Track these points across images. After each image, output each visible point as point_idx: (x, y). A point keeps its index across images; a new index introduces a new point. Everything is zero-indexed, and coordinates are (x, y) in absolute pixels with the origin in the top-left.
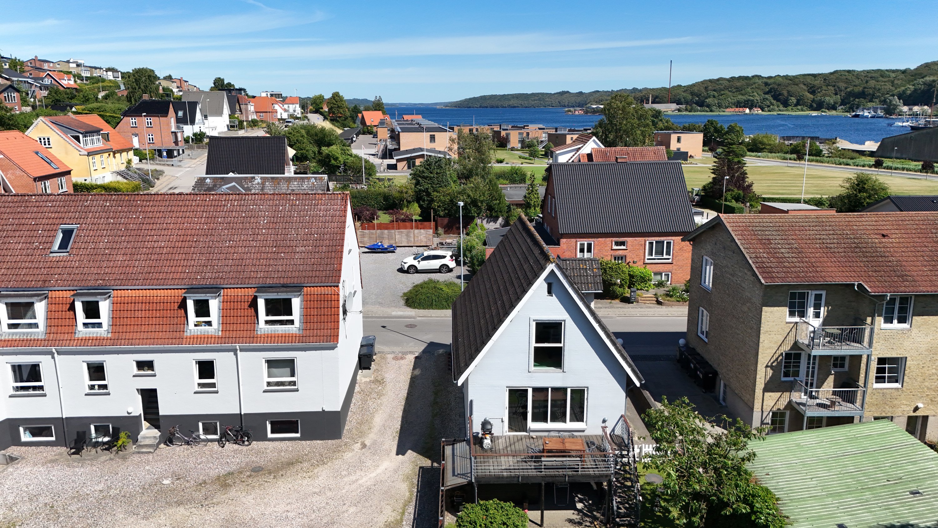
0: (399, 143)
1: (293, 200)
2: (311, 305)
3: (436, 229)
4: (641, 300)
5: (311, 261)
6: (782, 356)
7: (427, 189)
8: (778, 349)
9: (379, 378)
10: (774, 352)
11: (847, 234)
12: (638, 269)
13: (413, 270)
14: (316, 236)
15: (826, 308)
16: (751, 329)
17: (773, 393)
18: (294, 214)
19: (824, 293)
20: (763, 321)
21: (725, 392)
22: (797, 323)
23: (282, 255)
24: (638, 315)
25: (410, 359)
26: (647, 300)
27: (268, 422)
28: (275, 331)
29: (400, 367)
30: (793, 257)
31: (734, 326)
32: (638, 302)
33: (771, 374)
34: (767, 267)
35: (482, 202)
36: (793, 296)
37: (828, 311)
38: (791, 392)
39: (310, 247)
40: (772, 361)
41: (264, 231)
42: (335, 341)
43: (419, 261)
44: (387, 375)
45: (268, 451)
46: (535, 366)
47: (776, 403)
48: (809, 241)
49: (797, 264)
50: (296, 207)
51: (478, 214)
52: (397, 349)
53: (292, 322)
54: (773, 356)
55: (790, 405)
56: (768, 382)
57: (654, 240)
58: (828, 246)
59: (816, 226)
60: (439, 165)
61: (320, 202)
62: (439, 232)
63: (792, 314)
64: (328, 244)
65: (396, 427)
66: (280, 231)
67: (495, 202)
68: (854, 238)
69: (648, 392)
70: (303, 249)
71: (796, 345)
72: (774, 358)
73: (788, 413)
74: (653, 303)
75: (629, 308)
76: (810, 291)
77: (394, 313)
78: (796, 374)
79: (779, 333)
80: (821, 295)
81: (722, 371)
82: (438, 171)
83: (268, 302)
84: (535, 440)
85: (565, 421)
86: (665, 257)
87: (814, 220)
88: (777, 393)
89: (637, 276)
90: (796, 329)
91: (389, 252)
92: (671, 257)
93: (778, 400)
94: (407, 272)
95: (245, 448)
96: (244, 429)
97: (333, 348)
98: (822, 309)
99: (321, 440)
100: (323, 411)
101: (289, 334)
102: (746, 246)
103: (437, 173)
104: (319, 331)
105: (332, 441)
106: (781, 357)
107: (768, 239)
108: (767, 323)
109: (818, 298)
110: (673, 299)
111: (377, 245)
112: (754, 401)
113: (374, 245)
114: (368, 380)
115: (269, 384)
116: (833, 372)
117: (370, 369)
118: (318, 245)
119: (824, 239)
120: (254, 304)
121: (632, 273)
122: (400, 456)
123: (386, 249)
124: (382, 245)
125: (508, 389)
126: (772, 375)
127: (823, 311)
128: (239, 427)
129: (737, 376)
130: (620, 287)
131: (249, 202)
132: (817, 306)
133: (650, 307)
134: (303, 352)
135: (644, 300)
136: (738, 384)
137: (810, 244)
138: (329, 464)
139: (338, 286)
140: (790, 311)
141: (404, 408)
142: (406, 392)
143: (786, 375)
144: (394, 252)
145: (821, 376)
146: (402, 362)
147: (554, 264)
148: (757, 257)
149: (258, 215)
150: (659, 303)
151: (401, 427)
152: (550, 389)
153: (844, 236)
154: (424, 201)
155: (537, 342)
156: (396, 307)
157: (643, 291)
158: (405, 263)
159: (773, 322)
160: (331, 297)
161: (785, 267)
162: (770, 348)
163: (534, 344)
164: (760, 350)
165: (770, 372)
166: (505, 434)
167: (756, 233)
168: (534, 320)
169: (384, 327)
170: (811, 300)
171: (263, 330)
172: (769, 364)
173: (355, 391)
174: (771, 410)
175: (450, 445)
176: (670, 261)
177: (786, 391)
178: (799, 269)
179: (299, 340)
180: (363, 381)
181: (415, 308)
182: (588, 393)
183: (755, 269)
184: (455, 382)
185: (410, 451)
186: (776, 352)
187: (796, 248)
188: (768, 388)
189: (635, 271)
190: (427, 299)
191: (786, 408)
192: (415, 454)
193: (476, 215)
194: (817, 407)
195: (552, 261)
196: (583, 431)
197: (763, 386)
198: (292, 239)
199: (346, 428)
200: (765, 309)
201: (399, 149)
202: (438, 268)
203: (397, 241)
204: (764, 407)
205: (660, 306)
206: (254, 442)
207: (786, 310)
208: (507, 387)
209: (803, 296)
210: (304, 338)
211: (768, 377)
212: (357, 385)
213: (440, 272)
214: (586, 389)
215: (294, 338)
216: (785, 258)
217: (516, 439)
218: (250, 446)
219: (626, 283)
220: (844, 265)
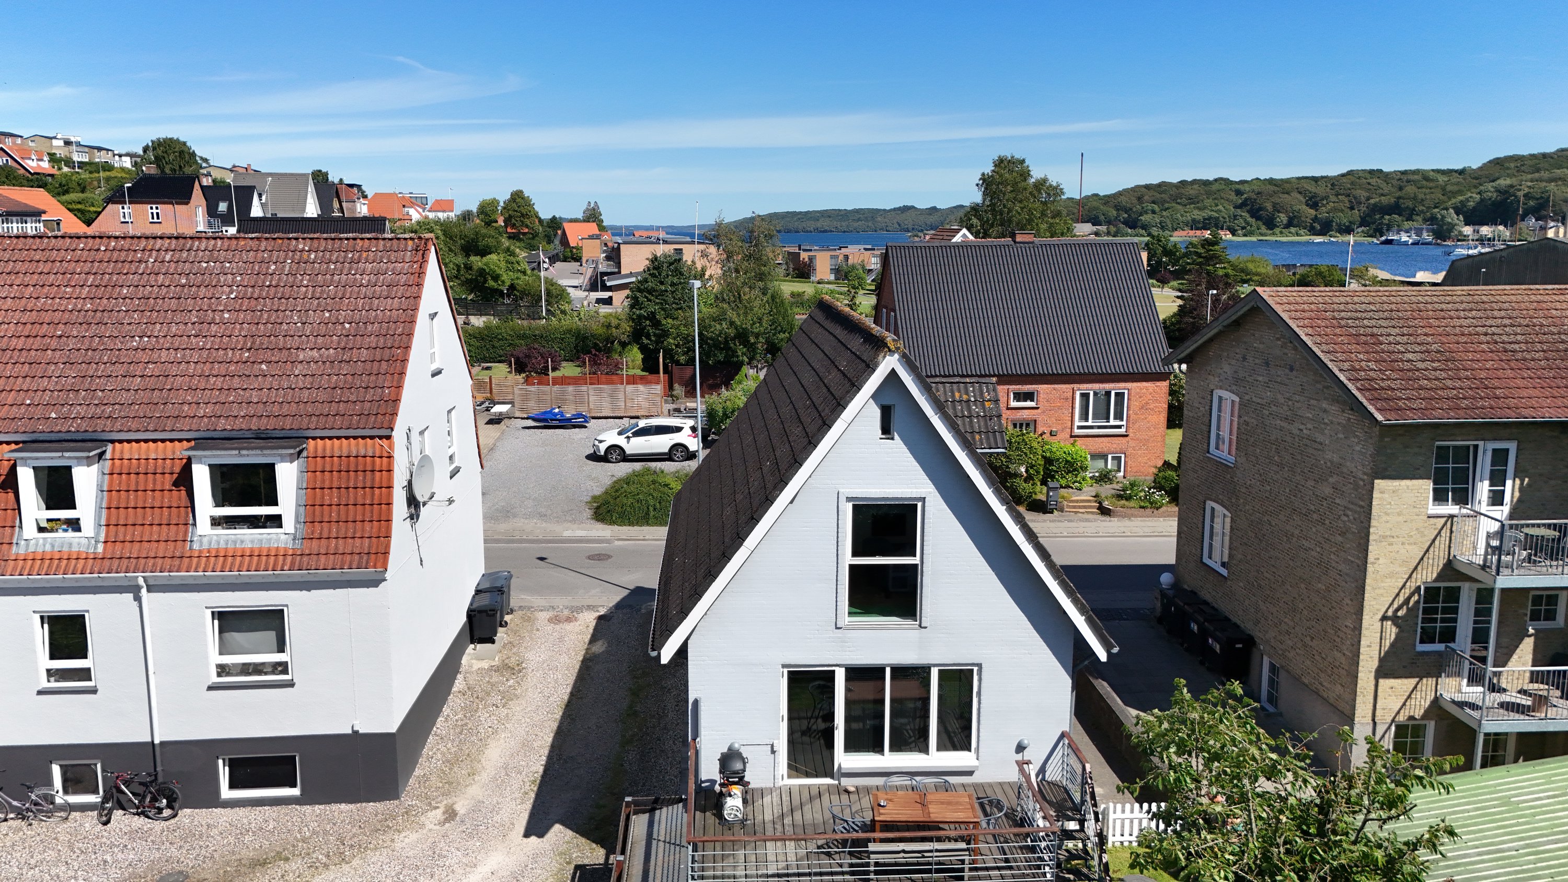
0: (620, 263)
1: (302, 251)
2: (323, 481)
3: (671, 388)
4: (1069, 507)
5: (329, 381)
6: (1419, 595)
7: (653, 314)
8: (1410, 576)
9: (513, 662)
10: (1400, 585)
11: (1542, 325)
12: (1060, 446)
13: (615, 454)
14: (347, 326)
15: (1518, 481)
16: (1342, 534)
17: (1399, 681)
18: (302, 281)
19: (1512, 446)
20: (1375, 511)
21: (1272, 682)
22: (1452, 517)
23: (264, 367)
24: (1065, 534)
25: (589, 620)
26: (1080, 507)
27: (220, 762)
28: (235, 542)
29: (561, 639)
30: (1435, 370)
31: (1297, 532)
32: (1062, 510)
33: (1393, 636)
34: (1382, 389)
35: (757, 336)
36: (1442, 454)
37: (1521, 489)
38: (1438, 676)
39: (331, 351)
40: (1395, 605)
41: (226, 316)
42: (379, 564)
43: (628, 438)
44: (530, 655)
45: (214, 832)
46: (850, 614)
47: (1404, 704)
48: (1464, 339)
49: (1449, 383)
50: (309, 266)
51: (751, 359)
52: (561, 602)
53: (276, 521)
54: (1398, 595)
55: (1436, 708)
56: (1387, 653)
57: (1091, 388)
58: (1508, 347)
59: (1471, 310)
61: (365, 255)
62: (675, 393)
63: (1440, 497)
64: (374, 345)
65: (534, 769)
66: (265, 316)
67: (782, 336)
68: (1559, 333)
69: (1105, 684)
70: (315, 353)
71: (1450, 569)
72: (1401, 599)
73: (1431, 726)
74: (1092, 513)
75: (1045, 521)
76: (1481, 443)
77: (567, 534)
78: (1449, 635)
79: (1412, 540)
80: (1507, 450)
81: (1265, 635)
82: (675, 280)
83: (220, 474)
84: (854, 797)
85: (925, 750)
86: (1113, 422)
87: (1462, 298)
88: (1405, 681)
89: (1058, 460)
90: (1451, 532)
91: (575, 427)
92: (1124, 423)
93: (1409, 697)
94: (604, 459)
95: (158, 825)
96: (160, 780)
97: (375, 583)
98: (1509, 483)
99: (351, 803)
100: (355, 733)
101: (269, 549)
102: (1324, 347)
103: (673, 284)
104: (341, 541)
105: (378, 804)
106: (1416, 597)
107: (1372, 335)
108: (1385, 518)
109: (1500, 457)
110: (1132, 504)
111: (550, 412)
112: (1354, 700)
113: (545, 413)
114: (485, 664)
115: (223, 670)
116: (1531, 631)
117: (493, 642)
118: (351, 346)
119: (1494, 334)
120: (184, 480)
121: (1048, 455)
122: (533, 839)
123: (569, 420)
124: (561, 413)
125: (786, 670)
126: (1397, 635)
127: (1510, 488)
128: (149, 775)
129: (1305, 646)
130: (1026, 481)
131: (201, 254)
132: (1498, 478)
133: (1087, 520)
134: (304, 592)
135: (1074, 507)
136: (1308, 663)
137: (1466, 343)
138: (356, 862)
139: (389, 437)
140: (1435, 490)
141: (559, 727)
142: (569, 690)
143: (1427, 637)
144: (586, 427)
145: (1505, 641)
146: (568, 627)
147: (896, 356)
148: (1354, 369)
149: (219, 281)
150: (1104, 511)
151: (545, 771)
152: (888, 670)
153: (1537, 328)
154: (648, 337)
155: (855, 554)
156: (573, 521)
157: (1070, 490)
158: (601, 442)
159: (1399, 514)
160: (373, 463)
161: (1421, 388)
162: (1391, 575)
163: (849, 559)
164: (1368, 581)
165: (1391, 631)
166: (780, 783)
167: (1343, 323)
168: (849, 499)
169: (542, 559)
170: (1485, 462)
171: (205, 540)
172: (1390, 613)
173: (454, 689)
174: (1393, 721)
175: (644, 812)
176: (1122, 431)
177: (1428, 675)
178: (1455, 392)
179: (293, 563)
180: (475, 667)
181: (612, 523)
182: (980, 680)
183: (1355, 392)
184: (654, 654)
185: (557, 827)
186: (1404, 586)
187: (1438, 352)
188: (1385, 671)
189: (1054, 450)
190: (636, 505)
191: (1427, 715)
192: (570, 833)
193: (746, 360)
194: (1504, 712)
195: (892, 347)
196: (970, 773)
197: (1375, 664)
198: (292, 333)
199: (417, 772)
200: (1379, 484)
202: (666, 450)
203: (592, 406)
204: (1378, 713)
205: (1107, 518)
206: (188, 811)
207: (1427, 486)
208: (784, 666)
209: (1465, 456)
210: (305, 559)
211: (1388, 644)
212: (459, 676)
213: (670, 459)
214: (975, 669)
215: (281, 558)
216: (1418, 370)
217: (806, 796)
218: (172, 821)
219: (1038, 472)
220: (1553, 384)
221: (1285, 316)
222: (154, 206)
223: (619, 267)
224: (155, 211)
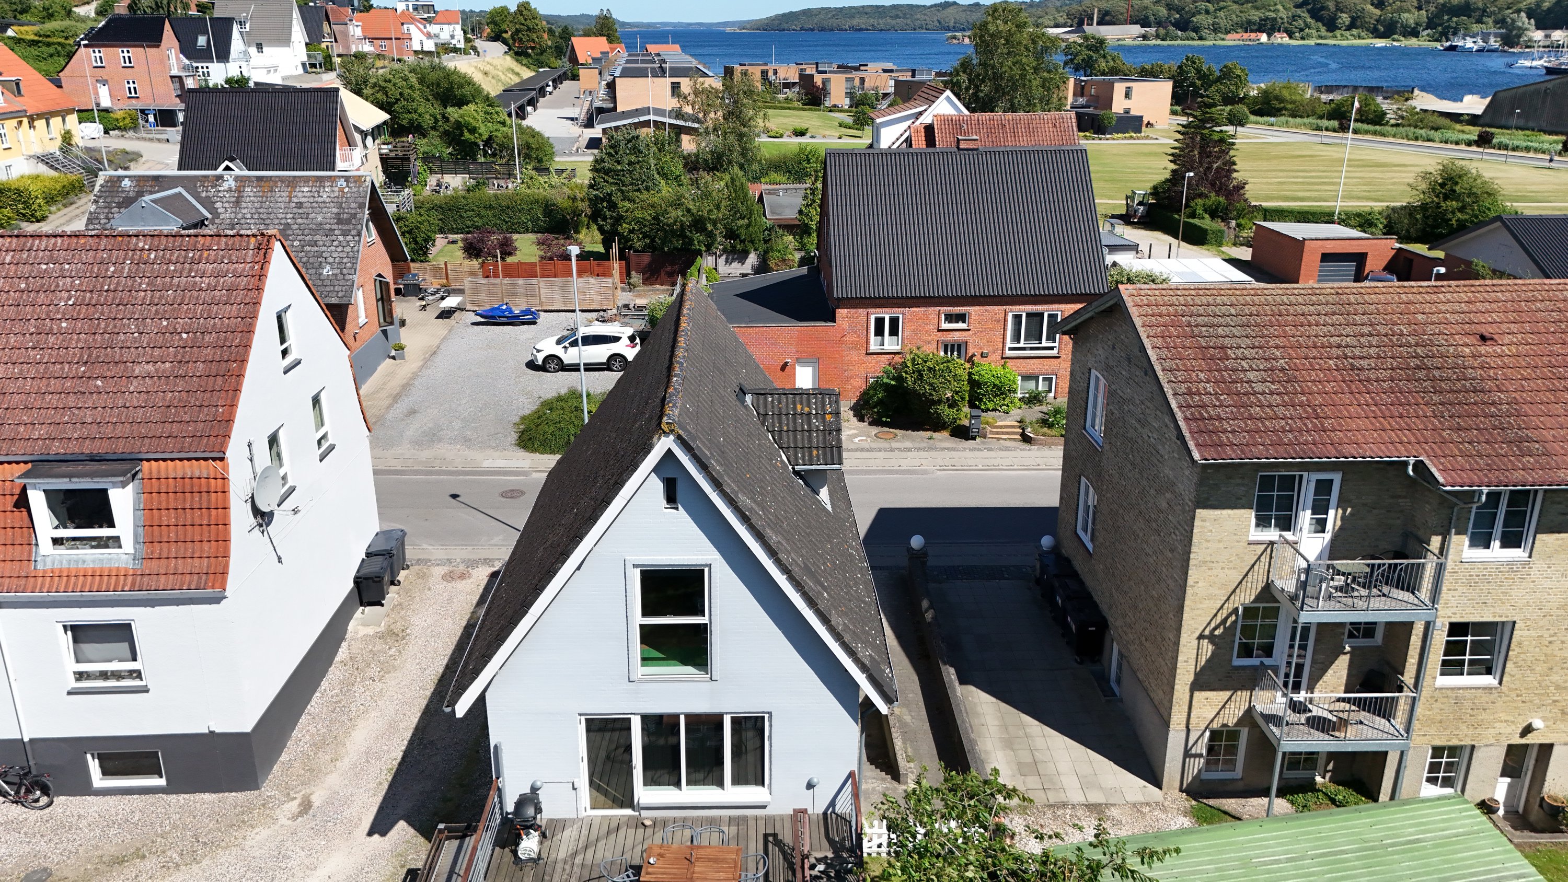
1: (142, 250)
2: (160, 503)
3: (628, 275)
4: (991, 432)
5: (164, 399)
6: (1237, 615)
7: (610, 195)
8: (1228, 599)
9: (397, 628)
10: (1219, 606)
11: (1402, 334)
12: (989, 369)
13: (552, 364)
14: (184, 336)
15: (1340, 511)
16: (1172, 551)
17: (1215, 693)
18: (140, 284)
19: (1337, 478)
20: (1195, 539)
21: (1120, 666)
22: (1272, 543)
23: (99, 383)
24: (980, 467)
25: (481, 575)
26: (1003, 433)
27: (89, 756)
28: (77, 562)
29: (450, 600)
30: (1272, 393)
31: (1141, 535)
32: (985, 437)
33: (1209, 654)
34: (1211, 418)
35: (714, 223)
36: (1267, 483)
37: (1342, 519)
38: (1252, 689)
39: (168, 365)
40: (1213, 625)
41: (64, 325)
42: (217, 585)
43: (565, 347)
44: (415, 620)
45: (84, 823)
46: (643, 663)
47: (1218, 713)
48: (1315, 352)
49: (1281, 411)
50: (148, 268)
51: (709, 248)
52: (460, 553)
53: (115, 541)
54: (1215, 615)
55: (1249, 716)
56: (1202, 669)
57: (1024, 310)
58: (1356, 363)
59: (1334, 314)
60: (635, 147)
61: (206, 254)
62: (632, 281)
63: (1262, 522)
64: (210, 358)
65: (393, 755)
66: (103, 325)
67: (740, 222)
68: (1417, 345)
70: (150, 367)
71: (1267, 592)
72: (1219, 619)
73: (1244, 733)
74: (1014, 440)
75: (964, 449)
76: (1305, 474)
77: (487, 464)
78: (1268, 651)
79: (1231, 565)
80: (1332, 481)
81: (1116, 622)
83: (55, 500)
84: (649, 831)
85: (720, 783)
86: (1045, 344)
87: (1329, 298)
88: (1221, 693)
89: (986, 383)
90: (1271, 557)
91: (523, 323)
92: (1056, 344)
93: (1224, 706)
94: (543, 368)
95: (32, 815)
96: (34, 772)
97: (217, 600)
98: (1331, 513)
99: (215, 792)
100: (212, 732)
101: (110, 570)
102: (1168, 364)
103: (630, 163)
104: (180, 561)
105: (239, 795)
106: (1233, 618)
107: (1223, 348)
108: (1205, 544)
109: (1324, 487)
110: (1054, 432)
111: (498, 308)
112: (1171, 709)
113: (493, 309)
114: (370, 631)
115: (80, 676)
116: (1348, 648)
117: (382, 605)
118: (187, 358)
119: (1347, 346)
120: (22, 502)
121: (977, 378)
122: (376, 836)
123: (517, 317)
124: (511, 311)
125: (583, 718)
126: (1213, 653)
127: (1333, 517)
128: (22, 768)
129: (1141, 644)
130: (950, 406)
132: (1320, 508)
133: (1007, 449)
134: (149, 609)
135: (997, 433)
136: (1142, 660)
137: (1314, 358)
138: (206, 862)
139: (222, 459)
140: (1258, 518)
141: (427, 706)
142: (445, 662)
143: (1246, 651)
144: (535, 323)
145: (1321, 657)
146: (461, 585)
147: (672, 437)
148: (1190, 393)
150: (1026, 439)
151: (404, 758)
152: (682, 718)
153: (1394, 339)
154: (604, 219)
155: (645, 613)
156: (496, 448)
157: (998, 413)
158: (538, 351)
159: (1220, 541)
160: (208, 485)
161: (1251, 417)
162: (1210, 597)
163: (638, 619)
164: (1187, 603)
165: (1208, 649)
166: (582, 814)
167: (1196, 331)
168: (635, 566)
169: (454, 496)
170: (1308, 492)
171: (49, 560)
172: (1207, 632)
173: (337, 659)
174: (1206, 728)
175: (456, 838)
176: (1054, 352)
177: (1243, 688)
178: (1283, 422)
179: (133, 584)
180: (361, 634)
181: (534, 450)
182: (771, 726)
183: (1182, 424)
184: (448, 710)
185: (402, 824)
186: (1222, 607)
187: (1283, 370)
188: (1201, 683)
189: (983, 373)
190: (557, 433)
191: (1240, 722)
192: (412, 831)
193: (704, 249)
194: (1306, 729)
195: (666, 429)
196: (764, 807)
197: (1191, 678)
198: (129, 344)
199: (284, 757)
200: (1200, 513)
201: (615, 109)
202: (604, 360)
203: (543, 299)
204: (1192, 721)
205: (1027, 446)
206: (62, 798)
207: (1250, 515)
208: (580, 715)
209: (1289, 483)
210: (146, 579)
211: (1204, 660)
212: (343, 643)
213: (609, 369)
214: (766, 716)
215: (122, 578)
216: (1255, 393)
217: (605, 829)
218: (47, 811)
219: (963, 399)
220: (1387, 413)
221: (1138, 322)
222: (125, 50)
223: (615, 102)
224: (126, 55)
